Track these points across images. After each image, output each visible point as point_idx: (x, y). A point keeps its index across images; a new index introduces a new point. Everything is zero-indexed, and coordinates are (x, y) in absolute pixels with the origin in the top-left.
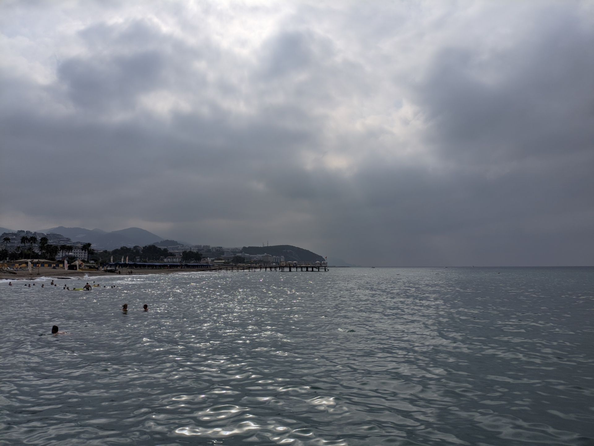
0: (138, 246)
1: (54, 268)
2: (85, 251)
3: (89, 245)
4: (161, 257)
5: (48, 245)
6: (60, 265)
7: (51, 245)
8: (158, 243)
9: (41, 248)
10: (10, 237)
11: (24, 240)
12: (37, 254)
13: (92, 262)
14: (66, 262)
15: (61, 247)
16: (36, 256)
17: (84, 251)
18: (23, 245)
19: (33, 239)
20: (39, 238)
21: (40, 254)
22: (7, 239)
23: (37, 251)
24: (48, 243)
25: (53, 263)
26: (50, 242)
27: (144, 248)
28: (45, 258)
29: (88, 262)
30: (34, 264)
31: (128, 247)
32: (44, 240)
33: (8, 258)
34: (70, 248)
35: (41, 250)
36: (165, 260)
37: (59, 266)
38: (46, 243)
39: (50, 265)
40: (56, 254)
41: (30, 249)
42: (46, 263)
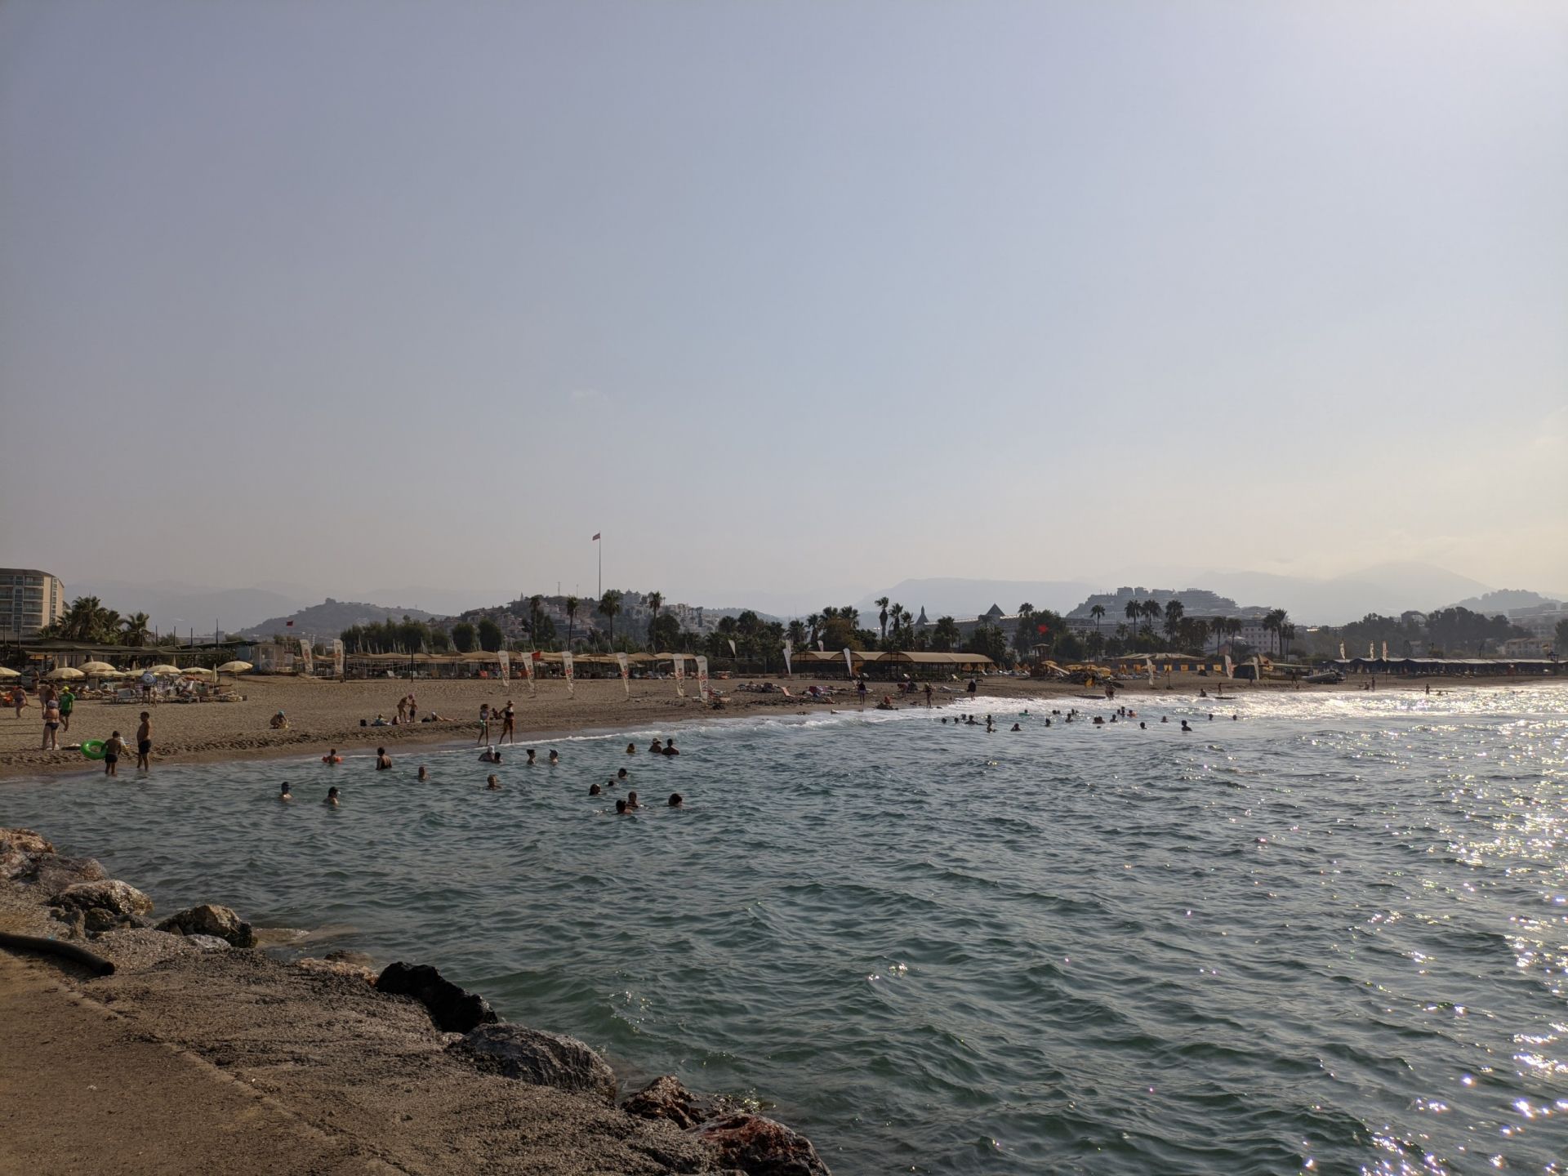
0: (1416, 613)
1: (1202, 673)
2: (1274, 630)
3: (1280, 614)
4: (1488, 640)
5: (1185, 620)
6: (1215, 666)
7: (1191, 619)
8: (1474, 600)
9: (1170, 627)
10: (1103, 605)
11: (1132, 609)
12: (1163, 641)
13: (1291, 657)
14: (1228, 659)
15: (1213, 623)
16: (1161, 646)
17: (1269, 631)
18: (1131, 620)
19: (1151, 607)
20: (1163, 606)
21: (1168, 639)
22: (1098, 610)
23: (1161, 634)
24: (1185, 615)
25: (1201, 663)
26: (1188, 611)
27: (1432, 616)
28: (1181, 651)
29: (1281, 659)
30: (1160, 664)
31: (1386, 616)
32: (1175, 606)
33: (1103, 651)
34: (1235, 625)
35: (1168, 632)
36: (1502, 649)
37: (1212, 669)
38: (1180, 614)
39: (1192, 667)
40: (1204, 639)
41: (1146, 629)
42: (1184, 661)
